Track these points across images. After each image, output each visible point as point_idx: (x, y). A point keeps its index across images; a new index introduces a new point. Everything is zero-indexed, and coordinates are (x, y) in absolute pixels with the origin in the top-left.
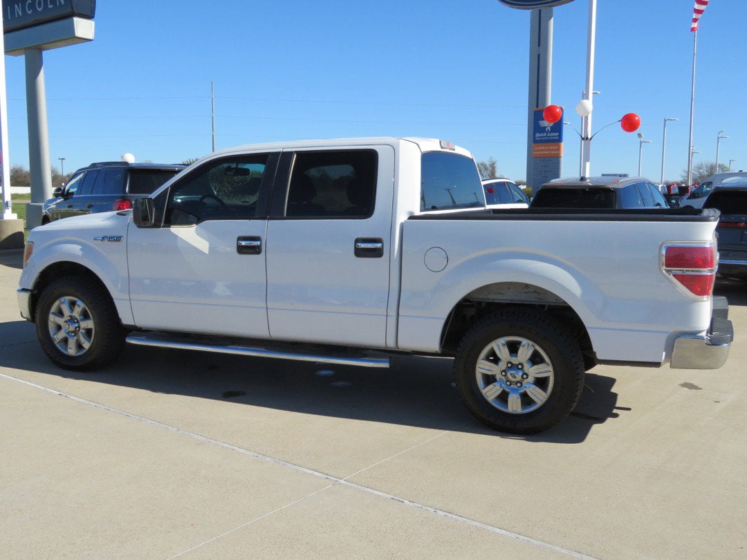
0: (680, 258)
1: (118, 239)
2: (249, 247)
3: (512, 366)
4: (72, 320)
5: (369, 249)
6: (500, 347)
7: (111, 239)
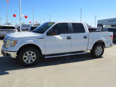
1: (43, 38)
3: (98, 50)
6: (98, 48)
7: (41, 38)
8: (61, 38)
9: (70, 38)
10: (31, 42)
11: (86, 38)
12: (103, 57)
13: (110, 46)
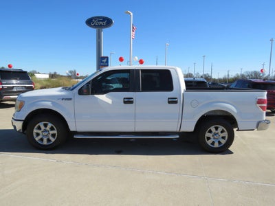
0: (260, 102)
1: (71, 99)
2: (128, 101)
4: (46, 131)
5: (172, 101)
6: (213, 129)
7: (66, 99)
8: (110, 101)
9: (132, 102)
10: (48, 105)
11: (176, 102)
12: (232, 153)
13: (257, 127)
